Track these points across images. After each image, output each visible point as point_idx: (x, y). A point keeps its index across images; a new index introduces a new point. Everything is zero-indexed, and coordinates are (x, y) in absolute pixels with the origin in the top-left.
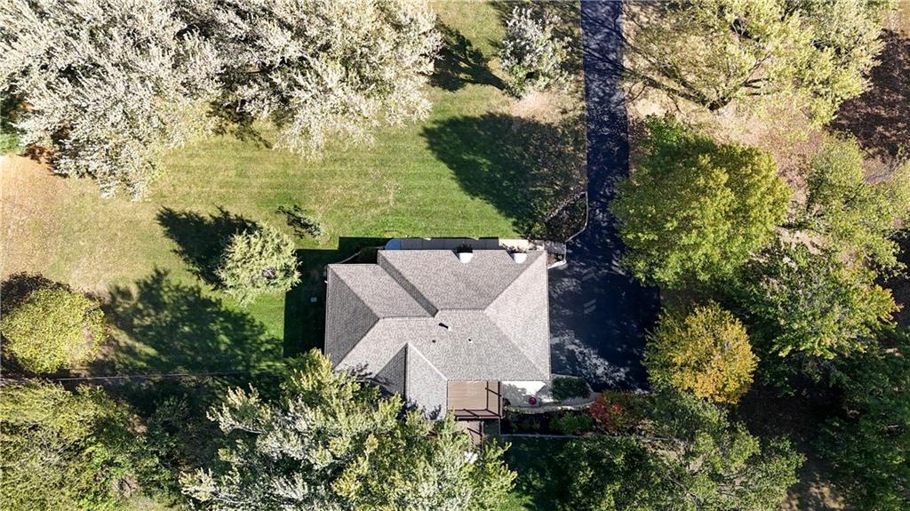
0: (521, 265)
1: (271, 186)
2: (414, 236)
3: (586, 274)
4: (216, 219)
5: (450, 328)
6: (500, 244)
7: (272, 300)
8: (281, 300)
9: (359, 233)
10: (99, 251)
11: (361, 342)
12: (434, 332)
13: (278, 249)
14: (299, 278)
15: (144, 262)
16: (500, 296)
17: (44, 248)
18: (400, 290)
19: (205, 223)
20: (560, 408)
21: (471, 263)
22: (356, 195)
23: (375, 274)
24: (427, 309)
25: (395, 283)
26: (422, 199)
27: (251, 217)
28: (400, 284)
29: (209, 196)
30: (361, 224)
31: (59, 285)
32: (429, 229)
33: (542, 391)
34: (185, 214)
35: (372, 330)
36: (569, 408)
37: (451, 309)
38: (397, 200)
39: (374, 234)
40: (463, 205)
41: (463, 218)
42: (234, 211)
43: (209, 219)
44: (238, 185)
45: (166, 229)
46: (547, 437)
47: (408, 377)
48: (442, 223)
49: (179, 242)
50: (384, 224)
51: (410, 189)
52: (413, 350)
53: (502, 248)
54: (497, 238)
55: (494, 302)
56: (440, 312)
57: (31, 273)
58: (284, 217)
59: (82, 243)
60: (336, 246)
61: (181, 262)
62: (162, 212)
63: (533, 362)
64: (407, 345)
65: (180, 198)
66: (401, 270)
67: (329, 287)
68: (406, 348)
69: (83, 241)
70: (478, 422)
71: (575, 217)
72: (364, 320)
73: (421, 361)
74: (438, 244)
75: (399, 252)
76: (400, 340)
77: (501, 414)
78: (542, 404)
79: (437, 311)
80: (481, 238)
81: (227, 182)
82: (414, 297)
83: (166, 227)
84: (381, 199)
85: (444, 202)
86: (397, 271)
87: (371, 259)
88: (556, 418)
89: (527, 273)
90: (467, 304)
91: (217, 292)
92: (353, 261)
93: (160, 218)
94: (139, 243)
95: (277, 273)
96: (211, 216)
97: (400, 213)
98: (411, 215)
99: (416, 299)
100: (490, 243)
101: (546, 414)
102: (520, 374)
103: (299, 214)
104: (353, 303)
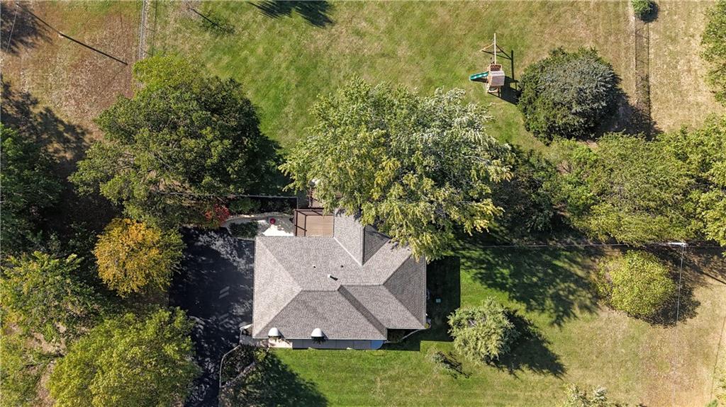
0: (273, 326)
1: (476, 396)
2: (360, 351)
3: (226, 318)
4: (518, 368)
5: (329, 276)
6: (291, 344)
7: (471, 301)
8: (464, 301)
9: (404, 355)
10: (609, 344)
11: (397, 267)
12: (341, 273)
13: (466, 342)
14: (449, 320)
15: (572, 335)
16: (289, 301)
17: (653, 348)
18: (369, 307)
19: (527, 365)
20: (253, 216)
21: (313, 328)
22: (407, 387)
23: (389, 321)
24: (347, 292)
25: (373, 313)
26: (353, 383)
27: (491, 370)
28: (368, 312)
29: (525, 387)
30: (403, 363)
31: (636, 317)
32: (349, 357)
33: (265, 228)
34: (544, 373)
35: (388, 276)
36: (245, 216)
37: (328, 291)
38: (374, 382)
39: (392, 353)
40: (320, 377)
41: (320, 366)
42: (505, 375)
43: (524, 369)
44: (503, 397)
45: (558, 361)
46: (263, 195)
47: (362, 240)
48: (338, 362)
49: (546, 350)
50: (384, 362)
51: (364, 391)
52: (358, 260)
53: (290, 340)
54: (294, 349)
55: (294, 297)
56: (336, 289)
57: (660, 328)
58: (465, 369)
59: (623, 350)
60: (423, 343)
61: (543, 334)
62: (563, 375)
63: (267, 250)
64: (363, 264)
65: (549, 387)
66: (368, 323)
67: (424, 311)
68: (364, 262)
69: (622, 352)
70: (314, 206)
71: (231, 365)
72: (396, 284)
73: (353, 252)
74: (340, 344)
75: (370, 338)
76: (368, 268)
77: (295, 212)
78: (267, 219)
79: (338, 290)
80: (307, 349)
81: (511, 400)
82: (357, 301)
83: (558, 363)
84: (387, 383)
85: (336, 380)
86: (371, 322)
87: (392, 333)
88: (256, 209)
89: (268, 319)
90: (316, 295)
91: (514, 309)
92: (408, 331)
93: (563, 371)
94: (578, 350)
95: (466, 323)
96: (523, 371)
97: (372, 371)
98: (362, 369)
99: (355, 299)
100: (300, 345)
101: (263, 212)
102: (278, 241)
103: (453, 371)
104: (404, 298)
